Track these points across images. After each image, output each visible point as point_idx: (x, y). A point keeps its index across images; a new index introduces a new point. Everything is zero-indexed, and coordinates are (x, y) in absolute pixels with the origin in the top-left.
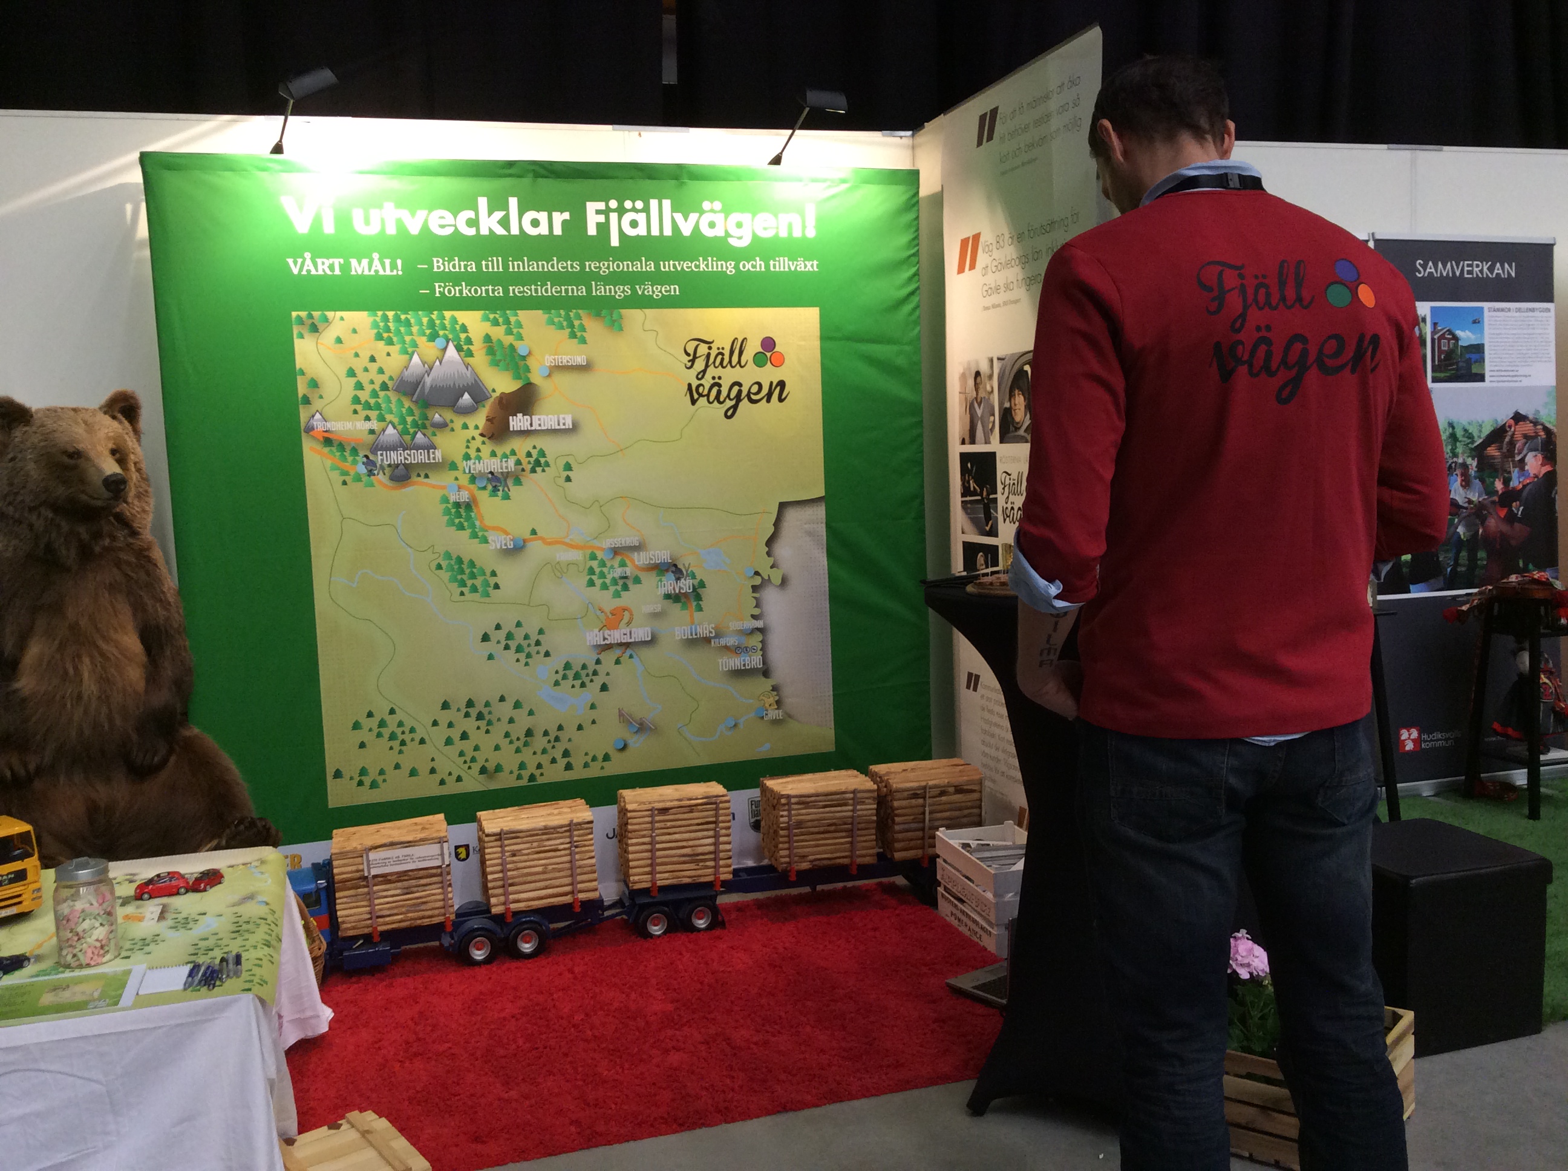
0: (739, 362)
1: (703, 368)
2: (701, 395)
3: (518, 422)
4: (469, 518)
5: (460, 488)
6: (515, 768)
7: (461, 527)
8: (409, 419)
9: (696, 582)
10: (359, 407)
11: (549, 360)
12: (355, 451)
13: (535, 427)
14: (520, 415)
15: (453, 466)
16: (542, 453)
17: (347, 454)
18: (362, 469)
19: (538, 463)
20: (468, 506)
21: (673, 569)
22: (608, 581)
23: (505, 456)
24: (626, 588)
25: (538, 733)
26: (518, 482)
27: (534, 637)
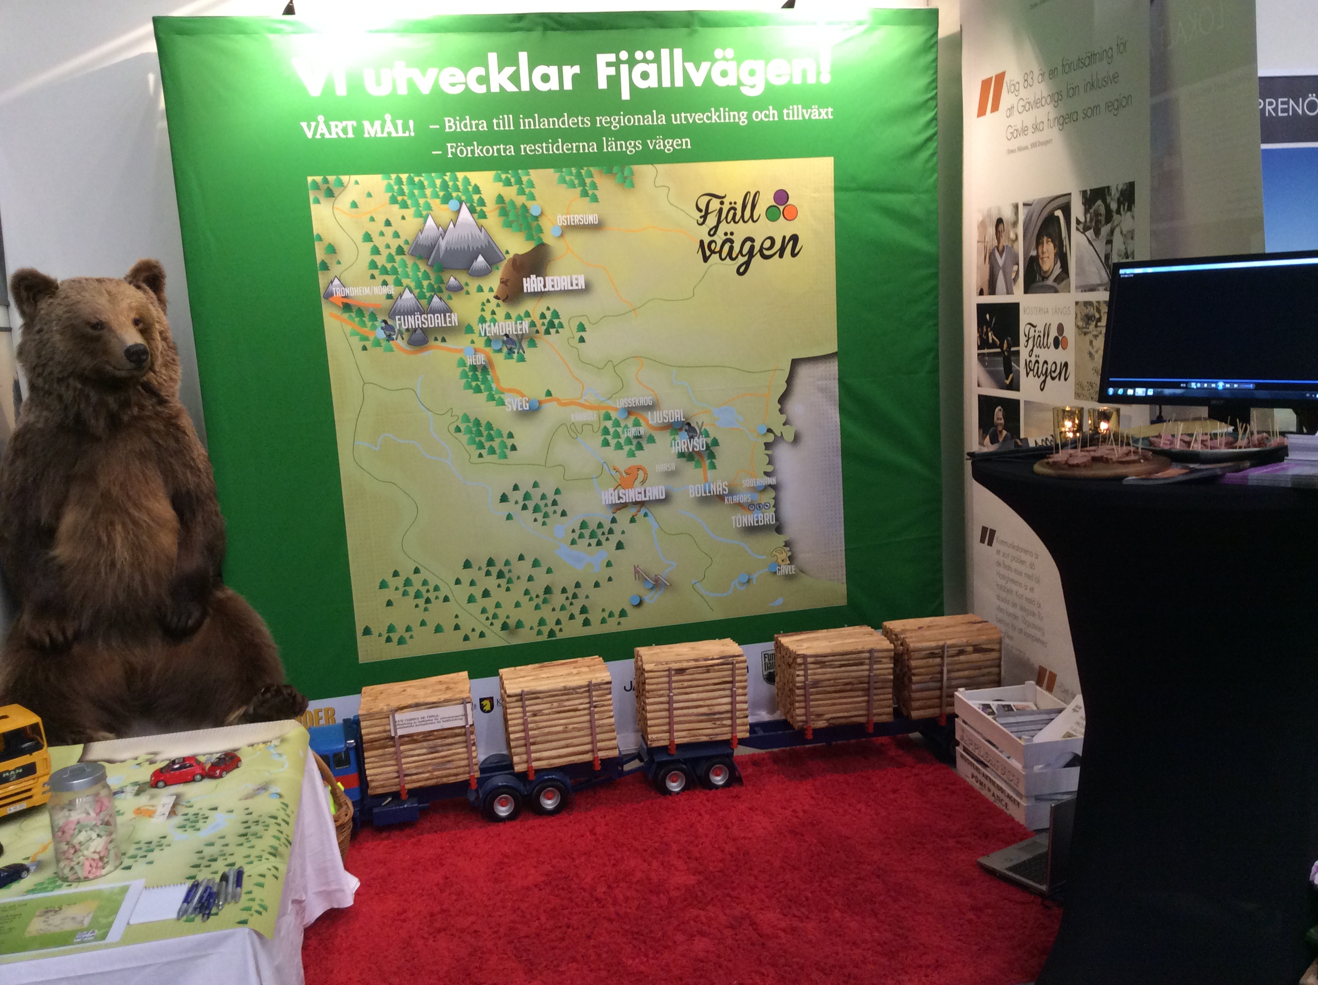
0: (752, 216)
1: (715, 224)
2: (713, 252)
3: (531, 284)
4: (485, 381)
5: (476, 351)
6: (535, 625)
7: (478, 390)
8: (425, 283)
9: (709, 440)
10: (376, 272)
11: (561, 220)
12: (373, 317)
13: (549, 288)
14: (533, 277)
15: (469, 329)
16: (556, 315)
17: (366, 319)
18: (381, 334)
19: (551, 325)
20: (485, 369)
21: (687, 427)
22: (622, 441)
23: (520, 318)
24: (640, 447)
25: (557, 591)
26: (533, 344)
27: (551, 497)
